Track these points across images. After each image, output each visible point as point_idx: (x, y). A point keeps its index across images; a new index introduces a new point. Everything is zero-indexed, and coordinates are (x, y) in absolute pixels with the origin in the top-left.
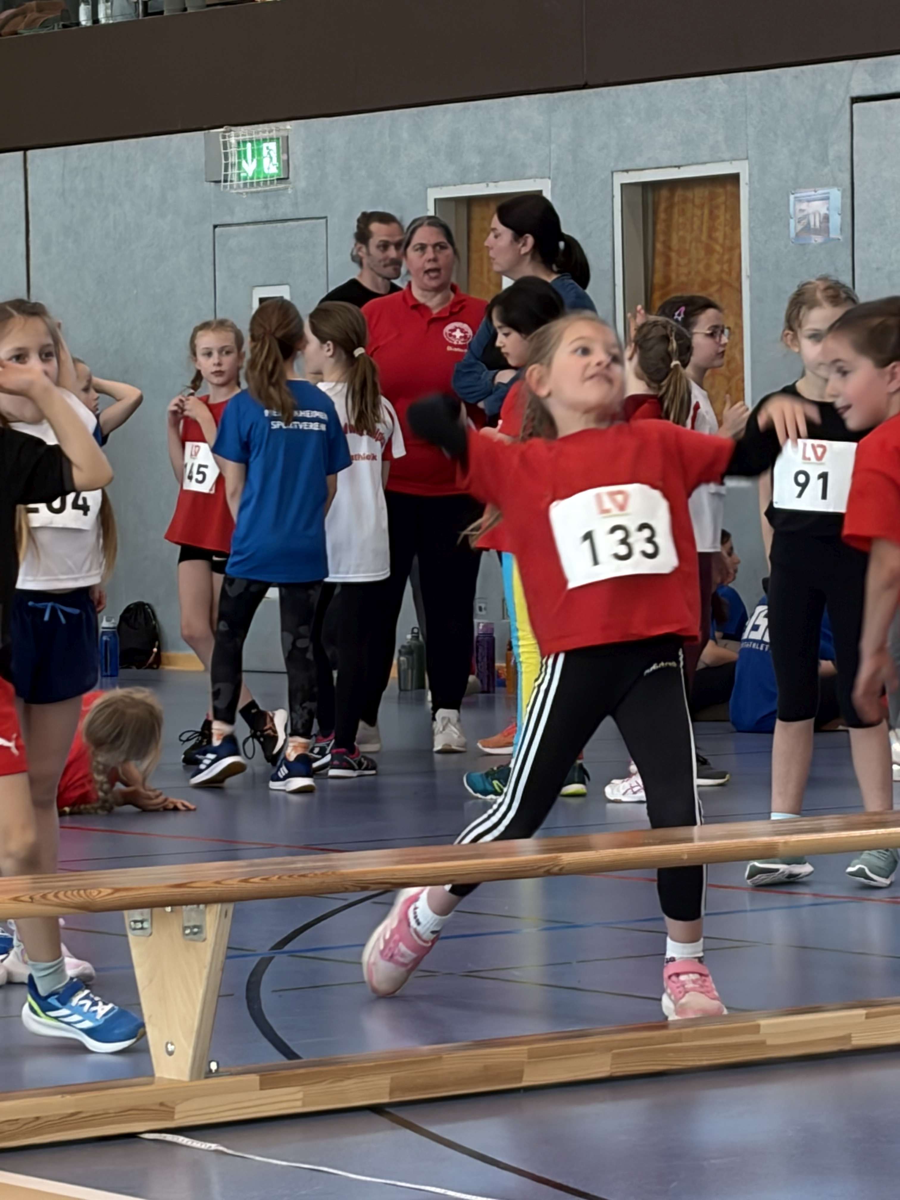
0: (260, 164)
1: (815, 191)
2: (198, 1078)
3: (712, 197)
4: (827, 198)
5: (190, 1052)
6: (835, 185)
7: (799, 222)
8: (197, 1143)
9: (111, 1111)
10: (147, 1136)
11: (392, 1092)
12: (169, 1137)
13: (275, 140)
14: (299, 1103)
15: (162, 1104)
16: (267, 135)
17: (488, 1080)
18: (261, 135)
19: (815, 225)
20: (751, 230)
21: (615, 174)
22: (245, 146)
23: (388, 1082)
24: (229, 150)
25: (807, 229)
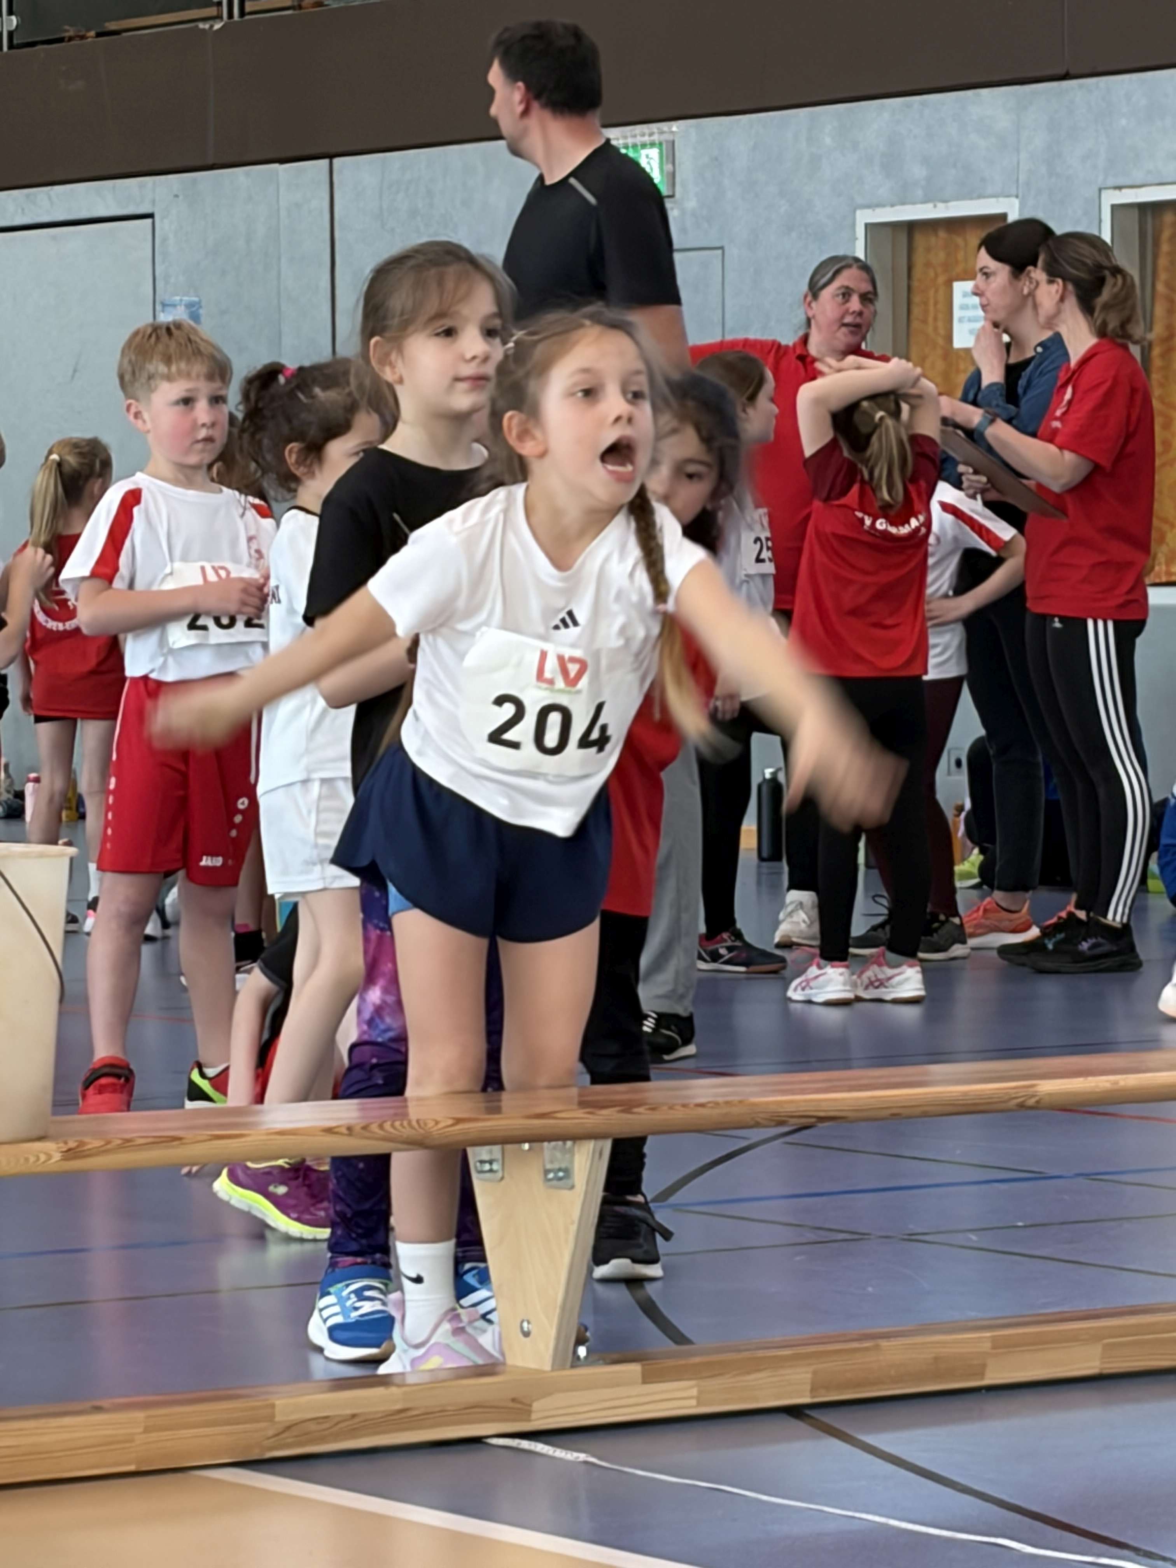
2: (563, 1367)
5: (553, 1332)
8: (561, 1452)
9: (449, 1408)
10: (494, 1441)
11: (814, 1390)
12: (525, 1444)
13: (658, 146)
14: (694, 1402)
15: (514, 1400)
16: (646, 139)
17: (938, 1376)
18: (639, 140)
21: (1104, 192)
23: (809, 1376)
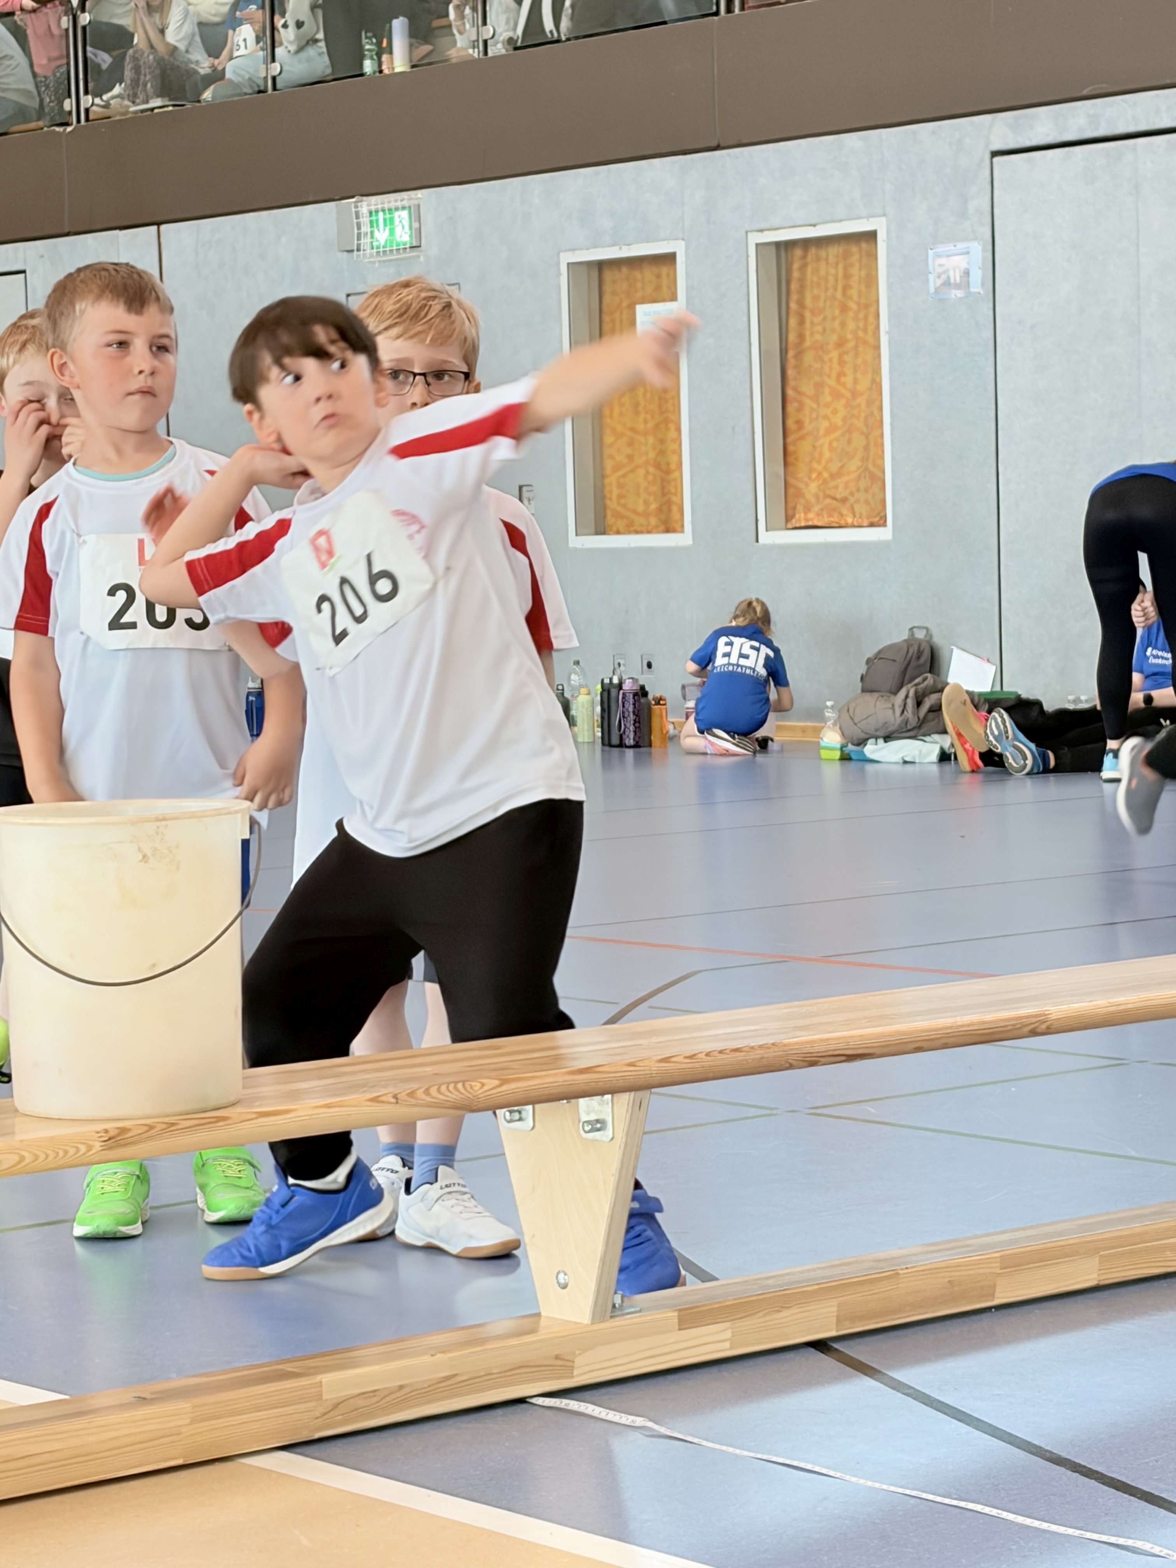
0: (392, 232)
1: (955, 246)
2: (602, 1319)
3: (846, 256)
4: (968, 253)
5: (592, 1286)
6: (975, 239)
7: (939, 277)
8: (615, 1415)
9: (493, 1371)
10: (540, 1401)
11: (839, 1322)
13: (408, 209)
14: (727, 1345)
15: (557, 1357)
16: (399, 204)
17: (951, 1300)
18: (393, 205)
19: (955, 280)
20: (890, 286)
21: (749, 233)
22: (377, 215)
23: (835, 1309)
24: (361, 220)
25: (947, 284)
